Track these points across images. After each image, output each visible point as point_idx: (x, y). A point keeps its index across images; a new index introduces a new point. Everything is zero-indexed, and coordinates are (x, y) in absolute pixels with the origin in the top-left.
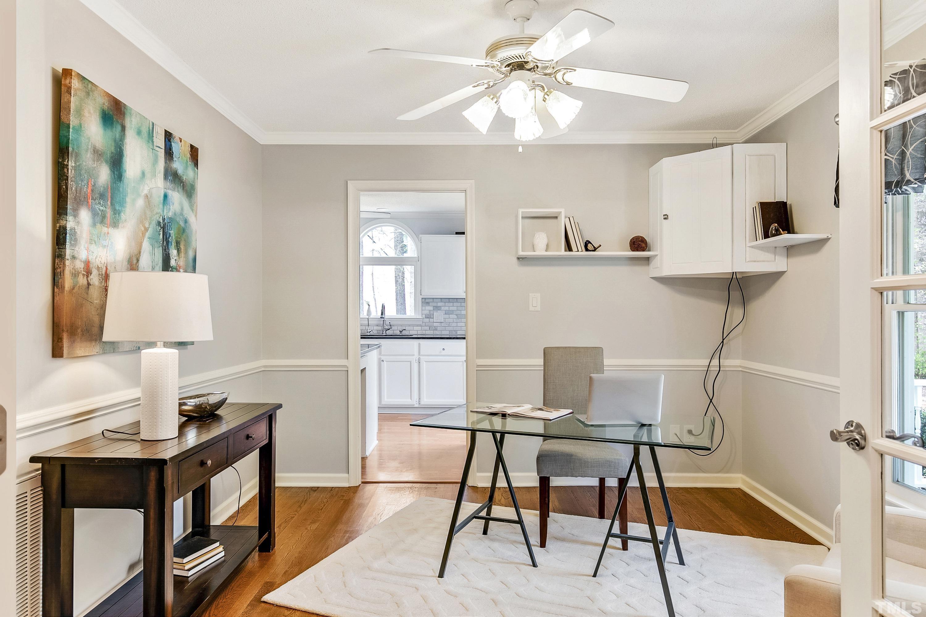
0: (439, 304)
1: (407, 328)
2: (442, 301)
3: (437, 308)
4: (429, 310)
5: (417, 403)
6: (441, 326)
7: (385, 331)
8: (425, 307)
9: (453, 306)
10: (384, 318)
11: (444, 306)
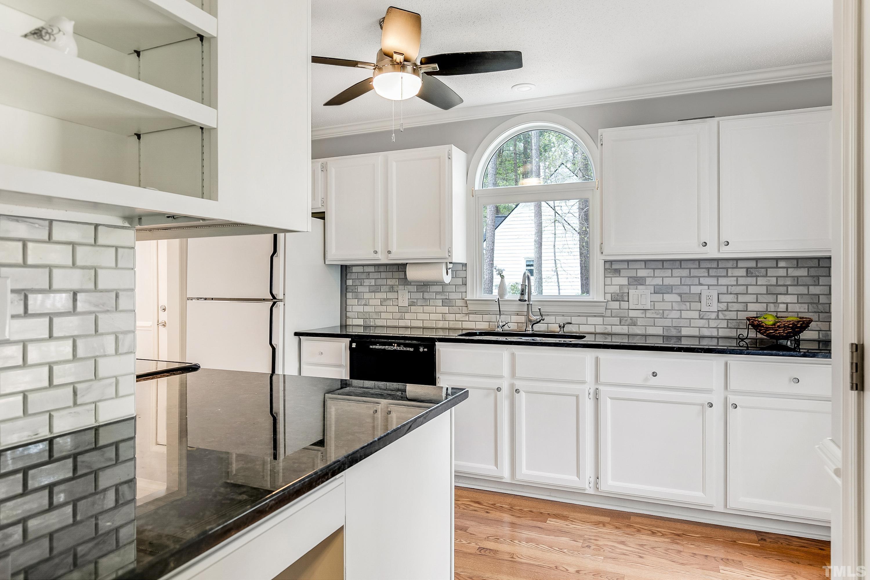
0: (642, 273)
1: (574, 320)
2: (647, 267)
3: (638, 281)
4: (620, 285)
5: (591, 485)
6: (644, 316)
7: (531, 326)
8: (611, 279)
9: (672, 276)
10: (529, 301)
11: (651, 277)
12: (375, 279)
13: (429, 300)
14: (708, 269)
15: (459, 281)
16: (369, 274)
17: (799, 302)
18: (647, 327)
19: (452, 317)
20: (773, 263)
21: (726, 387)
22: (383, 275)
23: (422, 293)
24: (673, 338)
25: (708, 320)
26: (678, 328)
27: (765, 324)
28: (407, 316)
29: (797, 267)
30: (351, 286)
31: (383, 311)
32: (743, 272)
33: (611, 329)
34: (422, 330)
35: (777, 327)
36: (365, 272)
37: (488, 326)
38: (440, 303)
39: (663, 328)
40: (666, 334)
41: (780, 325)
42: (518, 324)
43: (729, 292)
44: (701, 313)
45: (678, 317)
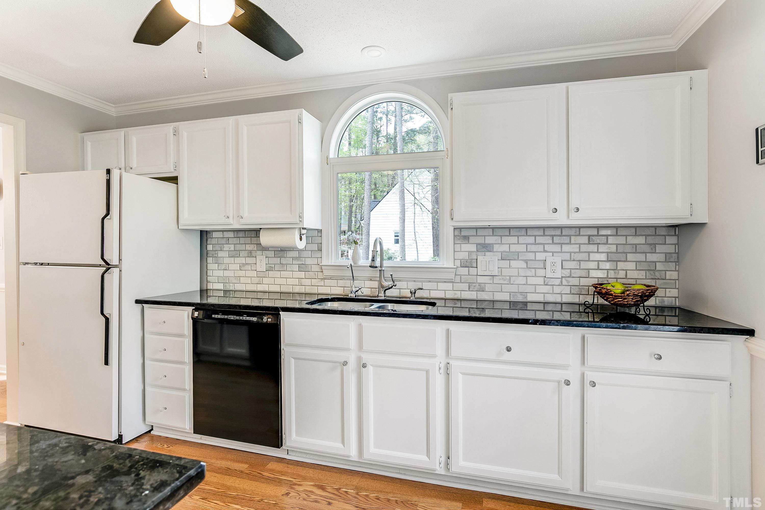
0: (490, 240)
1: (426, 286)
2: (494, 234)
3: (486, 248)
4: (469, 252)
5: (442, 466)
6: (492, 282)
7: (383, 292)
8: (461, 245)
9: (518, 243)
10: (381, 267)
11: (499, 244)
12: (234, 244)
13: (286, 265)
14: (553, 236)
15: (315, 247)
16: (228, 239)
17: (637, 269)
18: (494, 293)
19: (307, 282)
20: (613, 231)
21: (583, 363)
22: (242, 241)
23: (279, 259)
24: (520, 303)
25: (552, 286)
26: (524, 294)
27: (613, 292)
28: (265, 280)
29: (636, 235)
30: (211, 251)
31: (242, 276)
32: (585, 240)
33: (460, 295)
34: (280, 295)
35: (626, 296)
36: (224, 238)
37: (343, 291)
38: (296, 268)
39: (510, 294)
40: (512, 299)
41: (629, 294)
42: (371, 290)
43: (572, 259)
44: (546, 279)
45: (524, 284)
